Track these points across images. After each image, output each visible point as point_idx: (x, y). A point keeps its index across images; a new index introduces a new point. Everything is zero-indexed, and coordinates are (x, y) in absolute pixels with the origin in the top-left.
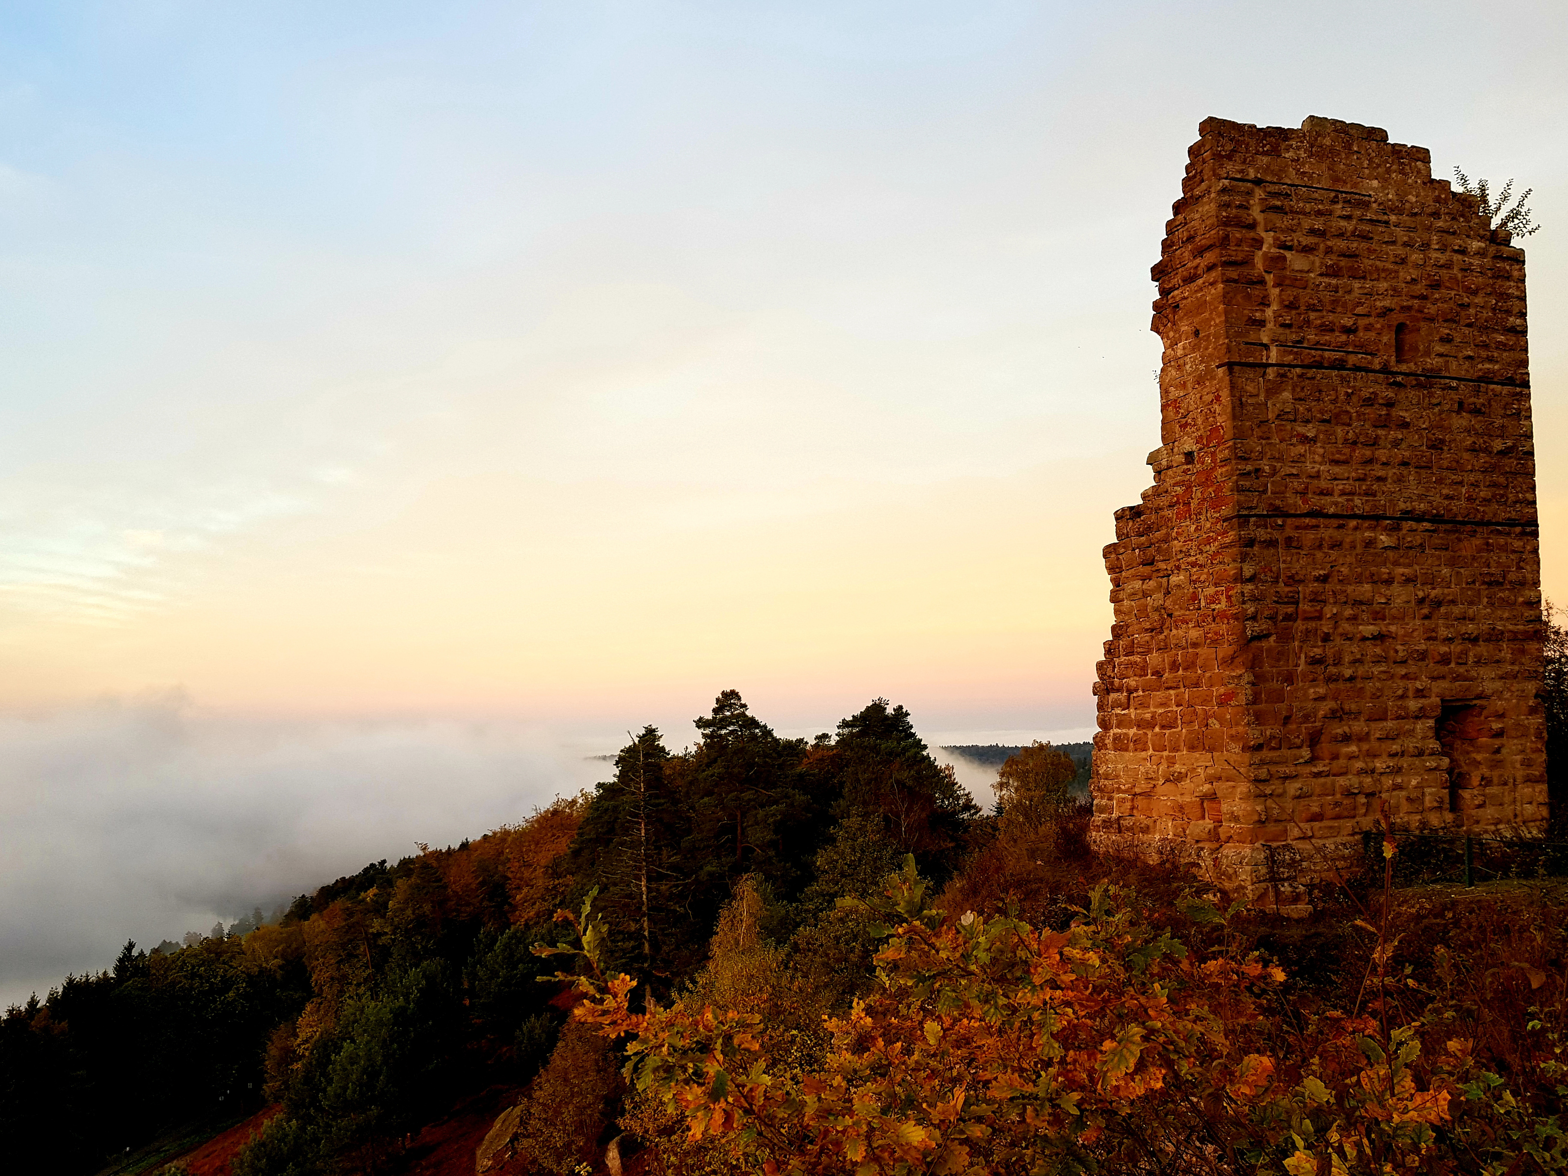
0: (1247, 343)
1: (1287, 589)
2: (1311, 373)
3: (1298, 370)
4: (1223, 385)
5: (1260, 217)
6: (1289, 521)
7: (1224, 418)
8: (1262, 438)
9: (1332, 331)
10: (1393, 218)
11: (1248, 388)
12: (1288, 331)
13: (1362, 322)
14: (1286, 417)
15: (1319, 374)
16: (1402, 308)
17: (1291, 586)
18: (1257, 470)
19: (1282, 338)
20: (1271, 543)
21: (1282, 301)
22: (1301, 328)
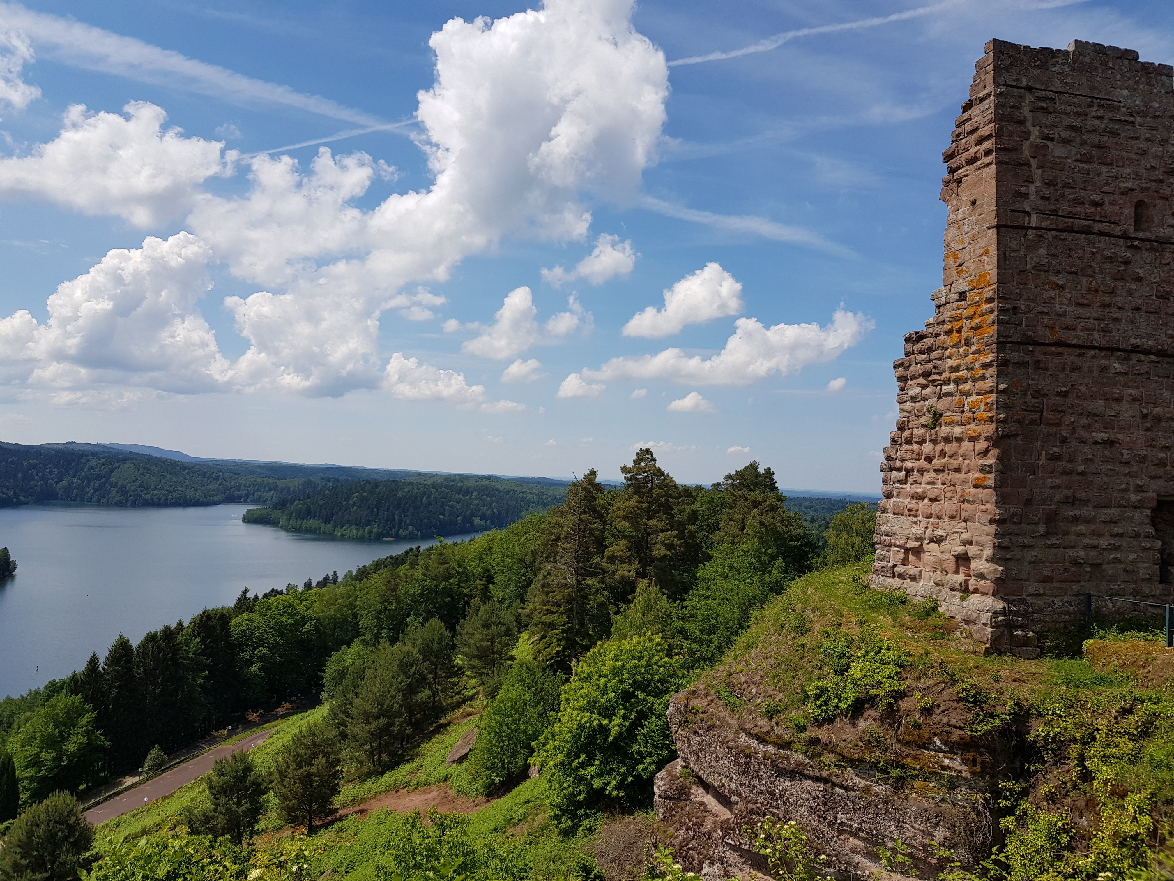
0: (1013, 211)
1: (1034, 401)
2: (1064, 235)
3: (1054, 233)
4: (992, 242)
5: (1029, 116)
6: (1039, 348)
7: (991, 266)
8: (1019, 283)
9: (1083, 204)
10: (1139, 119)
11: (1011, 245)
12: (1047, 202)
13: (1107, 199)
14: (1041, 268)
15: (1070, 237)
16: (1142, 188)
17: (1037, 398)
18: (1015, 308)
19: (1041, 208)
20: (1022, 364)
21: (1043, 181)
22: (1057, 200)
